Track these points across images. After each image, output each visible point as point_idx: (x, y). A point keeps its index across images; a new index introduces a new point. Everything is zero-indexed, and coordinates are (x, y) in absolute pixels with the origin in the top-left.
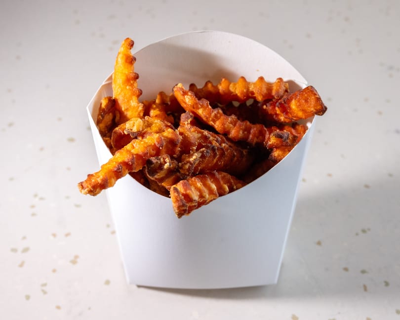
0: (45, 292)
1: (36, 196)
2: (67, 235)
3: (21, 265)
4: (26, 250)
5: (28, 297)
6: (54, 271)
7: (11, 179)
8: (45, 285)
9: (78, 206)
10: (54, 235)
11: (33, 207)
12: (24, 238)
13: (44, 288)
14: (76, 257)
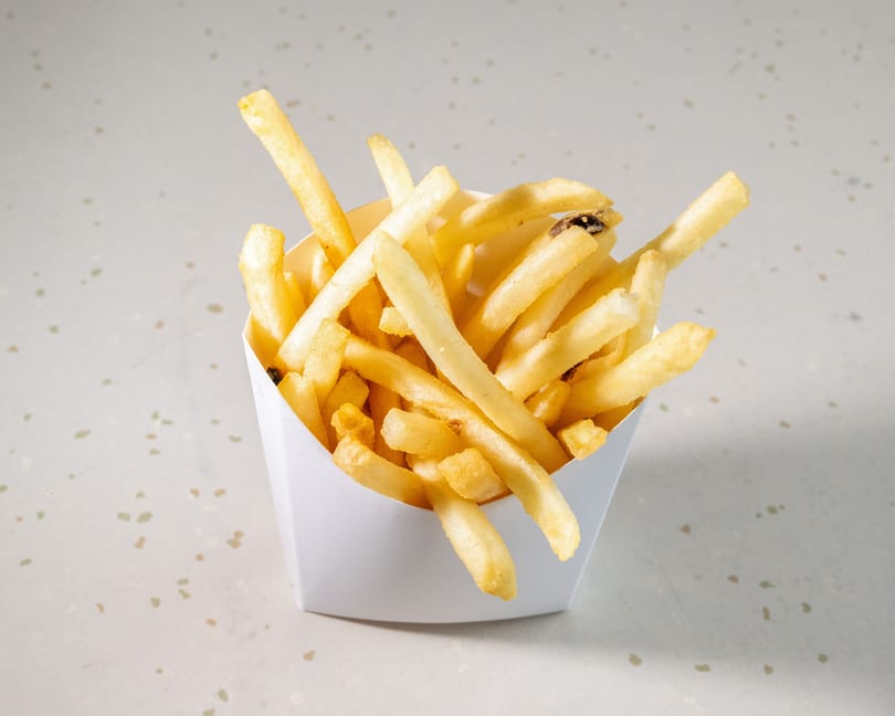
0: (186, 596)
1: (155, 416)
2: (220, 493)
3: (140, 544)
4: (145, 517)
5: (156, 602)
6: (200, 558)
7: (107, 382)
8: (185, 582)
9: (235, 440)
10: (195, 492)
11: (151, 437)
12: (140, 495)
13: (184, 587)
14: (238, 534)
